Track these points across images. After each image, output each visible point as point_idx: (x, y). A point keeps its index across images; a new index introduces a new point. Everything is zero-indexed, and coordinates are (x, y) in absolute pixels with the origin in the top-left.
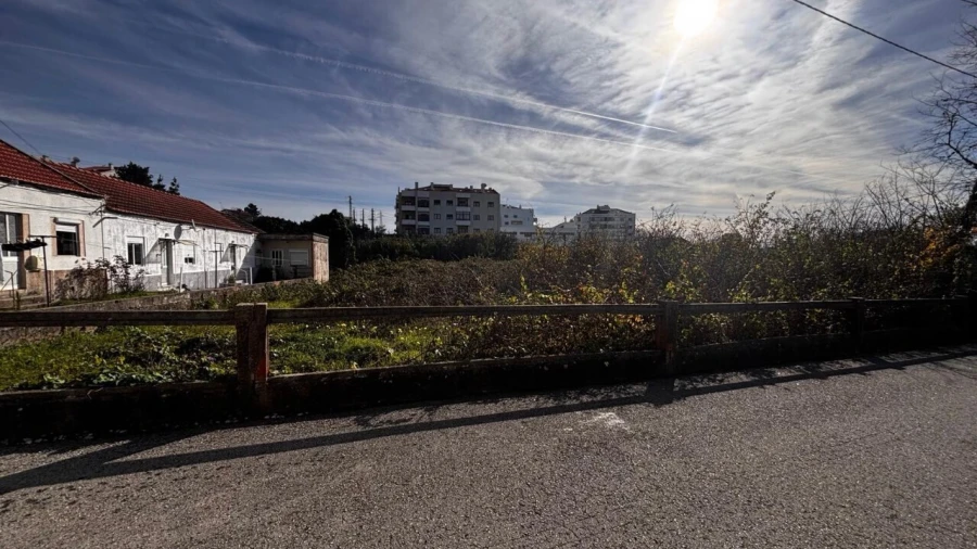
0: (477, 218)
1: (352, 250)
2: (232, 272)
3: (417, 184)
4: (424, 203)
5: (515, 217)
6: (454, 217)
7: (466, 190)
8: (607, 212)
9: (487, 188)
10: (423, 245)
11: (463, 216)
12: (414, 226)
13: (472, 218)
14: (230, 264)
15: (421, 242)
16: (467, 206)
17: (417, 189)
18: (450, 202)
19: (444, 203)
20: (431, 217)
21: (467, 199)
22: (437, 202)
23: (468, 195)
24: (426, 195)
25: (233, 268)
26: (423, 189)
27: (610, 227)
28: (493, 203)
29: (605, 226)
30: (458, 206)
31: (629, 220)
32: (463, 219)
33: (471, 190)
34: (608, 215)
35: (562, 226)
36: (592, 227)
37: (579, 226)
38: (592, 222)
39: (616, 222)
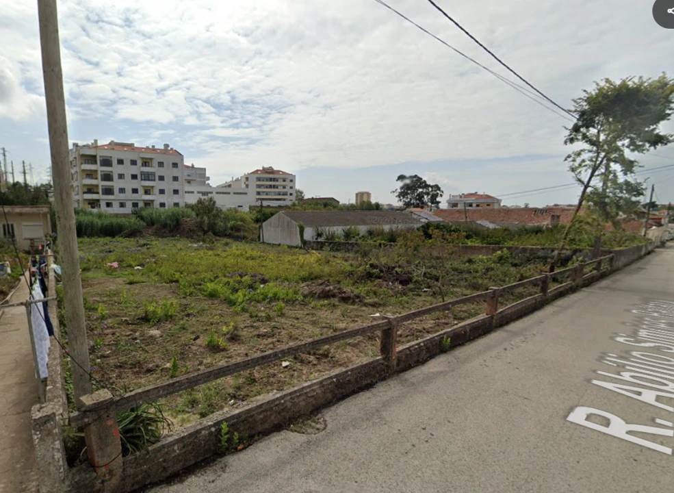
0: (161, 178)
3: (96, 141)
4: (107, 162)
6: (139, 177)
7: (148, 150)
8: (272, 173)
9: (169, 149)
11: (148, 177)
12: (97, 186)
13: (157, 178)
16: (151, 166)
17: (96, 146)
18: (133, 162)
19: (127, 162)
20: (115, 177)
21: (151, 159)
22: (120, 162)
23: (151, 155)
24: (108, 153)
26: (103, 147)
27: (274, 187)
28: (177, 164)
29: (270, 187)
30: (143, 166)
31: (291, 181)
32: (149, 180)
33: (153, 149)
34: (274, 176)
35: (229, 185)
36: (260, 186)
37: (247, 186)
38: (258, 183)
39: (279, 183)
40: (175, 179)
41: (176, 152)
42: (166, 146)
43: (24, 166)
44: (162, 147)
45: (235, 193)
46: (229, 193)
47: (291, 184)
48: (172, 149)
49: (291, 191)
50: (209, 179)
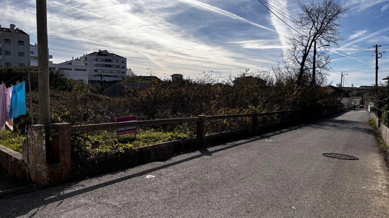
0: (8, 53)
8: (106, 55)
9: (15, 28)
13: (3, 53)
27: (109, 66)
28: (23, 42)
29: (106, 66)
31: (123, 62)
34: (107, 58)
35: (70, 63)
36: (97, 65)
37: (86, 64)
38: (95, 62)
39: (113, 63)
40: (21, 54)
41: (21, 32)
42: (12, 26)
45: (76, 70)
46: (71, 69)
47: (123, 65)
48: (17, 29)
49: (123, 70)
50: (51, 57)
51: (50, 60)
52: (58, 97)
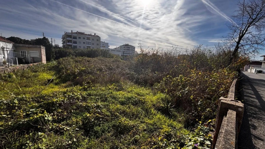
0: (93, 44)
1: (53, 52)
2: (4, 60)
3: (72, 31)
4: (75, 38)
5: (103, 45)
6: (86, 43)
7: (89, 35)
8: (128, 46)
9: (96, 35)
10: (77, 52)
11: (89, 43)
12: (72, 45)
13: (92, 44)
14: (2, 56)
15: (76, 51)
16: (90, 40)
17: (72, 33)
18: (84, 38)
19: (82, 38)
20: (78, 43)
21: (90, 38)
22: (80, 38)
23: (90, 37)
24: (75, 35)
25: (4, 57)
26: (74, 33)
27: (129, 50)
28: (98, 40)
29: (128, 50)
30: (87, 40)
31: (134, 48)
32: (89, 44)
33: (91, 35)
34: (129, 47)
35: (116, 49)
36: (124, 49)
37: (121, 49)
38: (124, 48)
39: (131, 49)
40: (98, 44)
41: (98, 36)
42: (95, 34)
43: (52, 40)
44: (94, 35)
45: (117, 51)
46: (115, 51)
48: (97, 35)
49: (134, 51)
50: (109, 46)
51: (109, 47)
52: (102, 60)
